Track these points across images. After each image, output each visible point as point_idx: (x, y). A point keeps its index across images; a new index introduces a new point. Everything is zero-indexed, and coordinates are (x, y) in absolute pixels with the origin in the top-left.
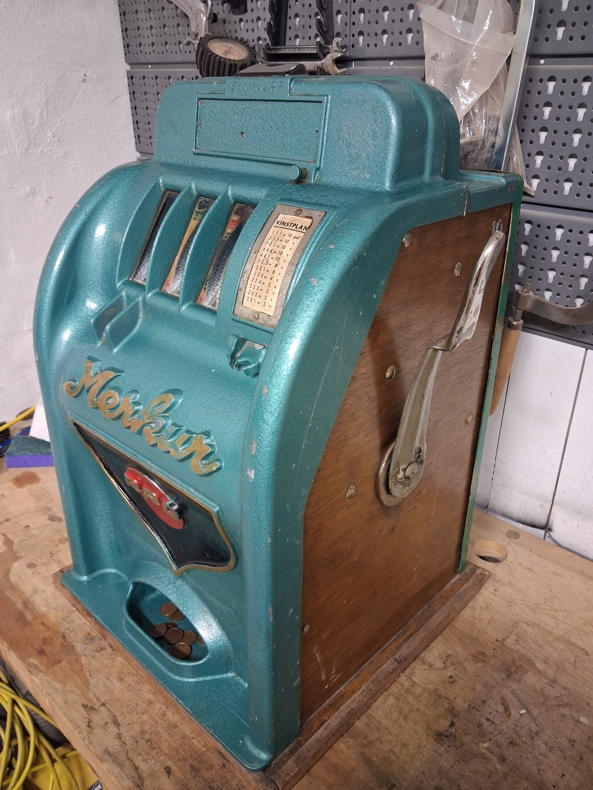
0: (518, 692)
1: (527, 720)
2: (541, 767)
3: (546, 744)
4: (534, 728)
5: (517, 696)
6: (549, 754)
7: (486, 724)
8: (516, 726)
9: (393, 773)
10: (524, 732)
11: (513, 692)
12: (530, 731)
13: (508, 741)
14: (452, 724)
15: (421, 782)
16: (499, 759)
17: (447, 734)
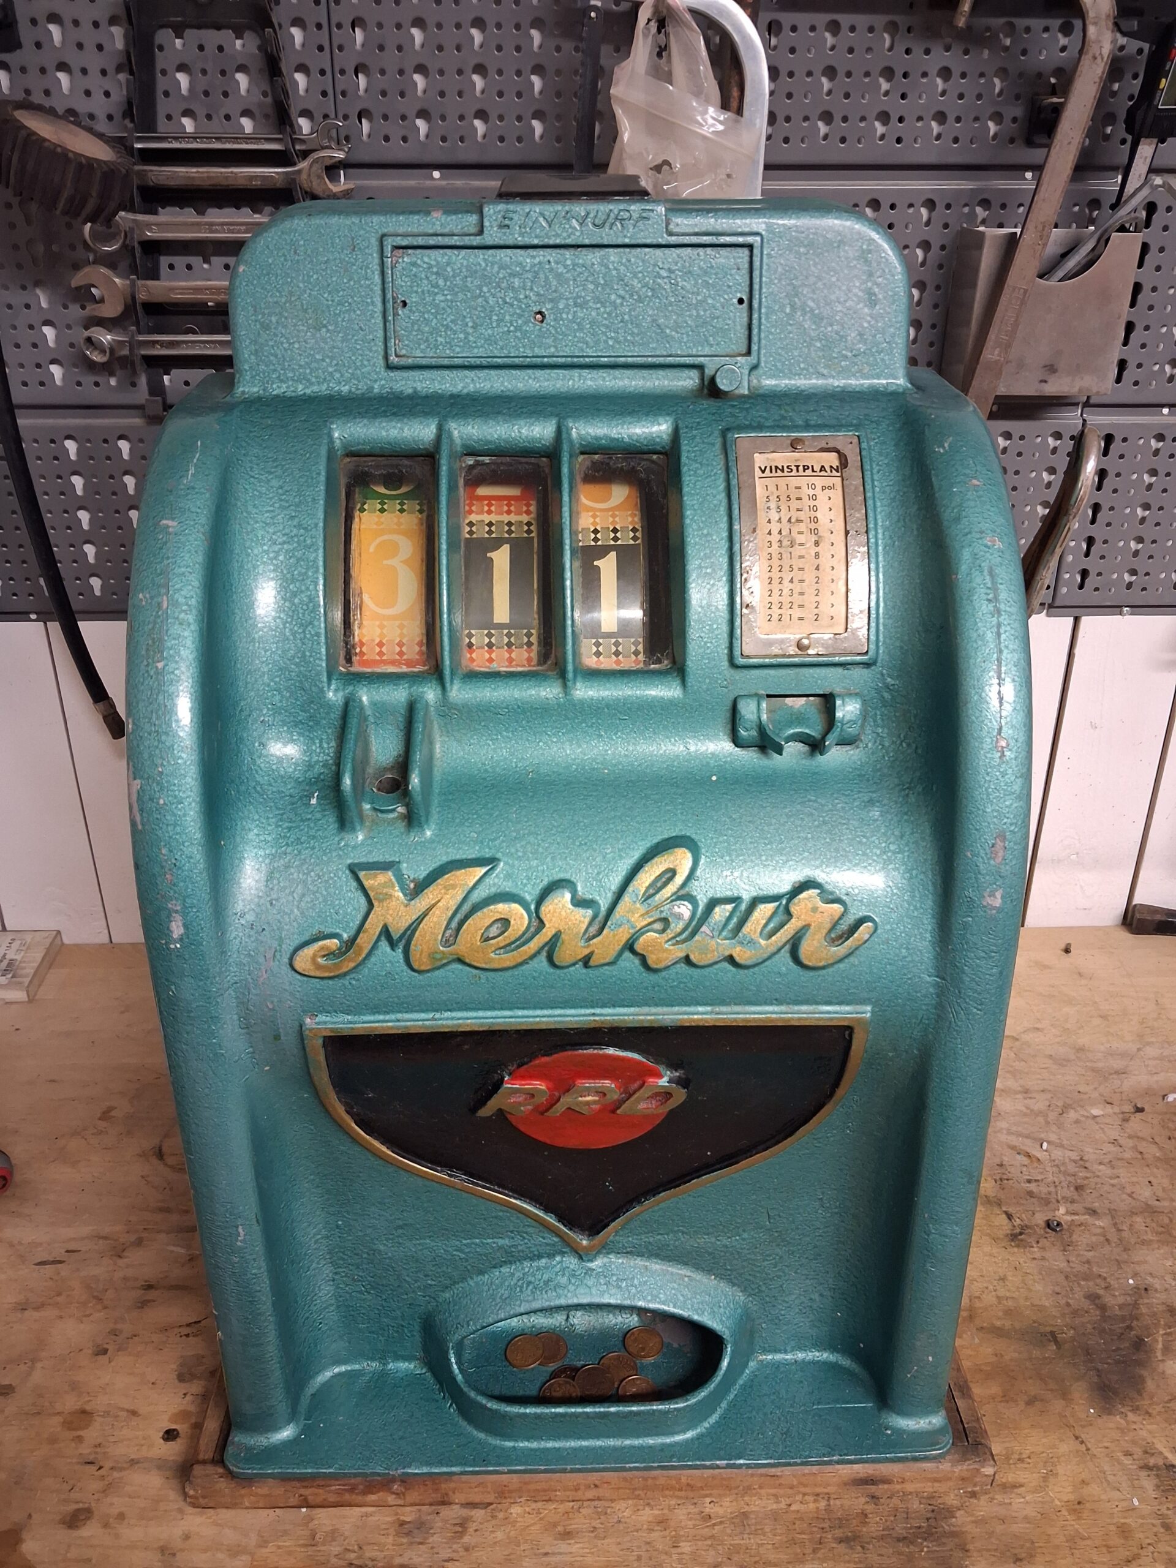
0: (1014, 1129)
1: (1058, 1154)
2: (1128, 1191)
3: (1100, 1163)
4: (1074, 1156)
5: (1019, 1135)
6: (1115, 1171)
7: (1032, 1187)
8: (1057, 1166)
9: (1034, 1322)
10: (1072, 1168)
11: (1009, 1133)
12: (1075, 1161)
13: (1072, 1189)
14: (1009, 1217)
15: (1068, 1305)
16: (1090, 1214)
17: (1018, 1230)
